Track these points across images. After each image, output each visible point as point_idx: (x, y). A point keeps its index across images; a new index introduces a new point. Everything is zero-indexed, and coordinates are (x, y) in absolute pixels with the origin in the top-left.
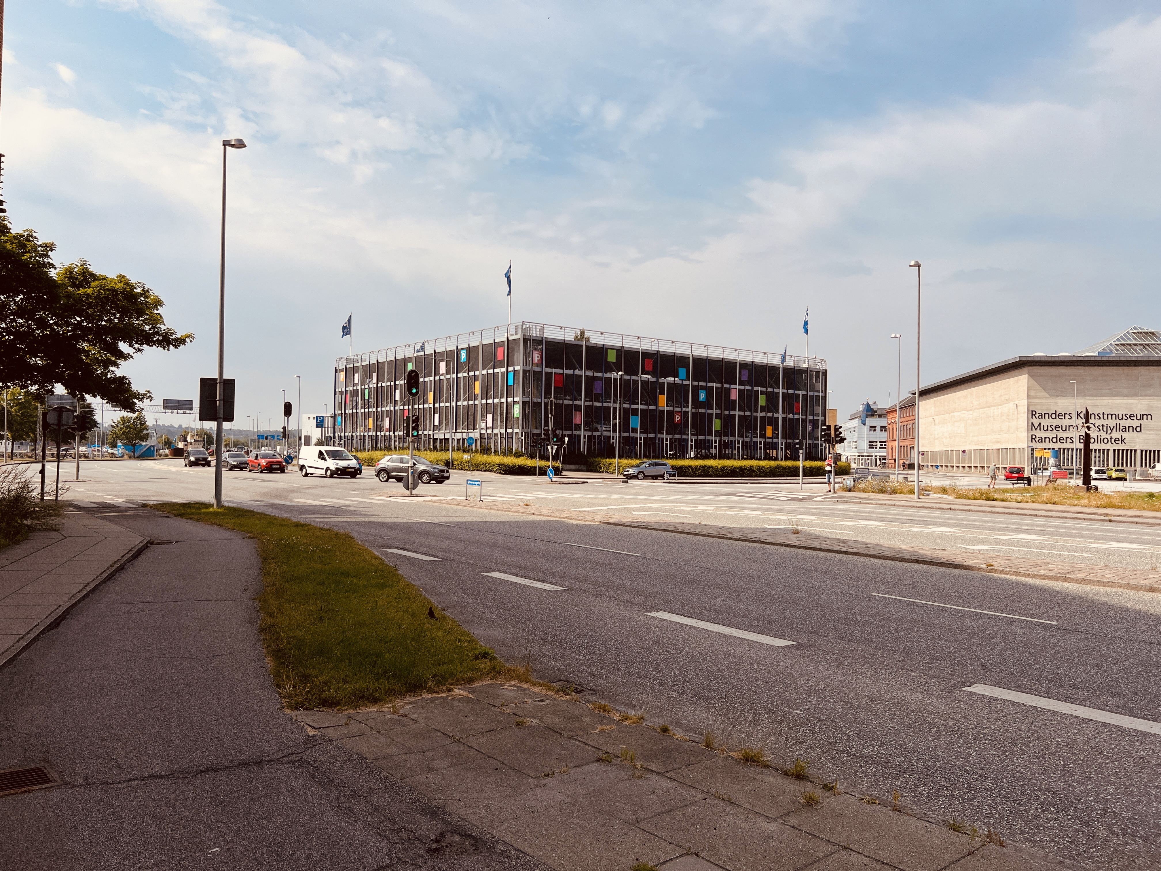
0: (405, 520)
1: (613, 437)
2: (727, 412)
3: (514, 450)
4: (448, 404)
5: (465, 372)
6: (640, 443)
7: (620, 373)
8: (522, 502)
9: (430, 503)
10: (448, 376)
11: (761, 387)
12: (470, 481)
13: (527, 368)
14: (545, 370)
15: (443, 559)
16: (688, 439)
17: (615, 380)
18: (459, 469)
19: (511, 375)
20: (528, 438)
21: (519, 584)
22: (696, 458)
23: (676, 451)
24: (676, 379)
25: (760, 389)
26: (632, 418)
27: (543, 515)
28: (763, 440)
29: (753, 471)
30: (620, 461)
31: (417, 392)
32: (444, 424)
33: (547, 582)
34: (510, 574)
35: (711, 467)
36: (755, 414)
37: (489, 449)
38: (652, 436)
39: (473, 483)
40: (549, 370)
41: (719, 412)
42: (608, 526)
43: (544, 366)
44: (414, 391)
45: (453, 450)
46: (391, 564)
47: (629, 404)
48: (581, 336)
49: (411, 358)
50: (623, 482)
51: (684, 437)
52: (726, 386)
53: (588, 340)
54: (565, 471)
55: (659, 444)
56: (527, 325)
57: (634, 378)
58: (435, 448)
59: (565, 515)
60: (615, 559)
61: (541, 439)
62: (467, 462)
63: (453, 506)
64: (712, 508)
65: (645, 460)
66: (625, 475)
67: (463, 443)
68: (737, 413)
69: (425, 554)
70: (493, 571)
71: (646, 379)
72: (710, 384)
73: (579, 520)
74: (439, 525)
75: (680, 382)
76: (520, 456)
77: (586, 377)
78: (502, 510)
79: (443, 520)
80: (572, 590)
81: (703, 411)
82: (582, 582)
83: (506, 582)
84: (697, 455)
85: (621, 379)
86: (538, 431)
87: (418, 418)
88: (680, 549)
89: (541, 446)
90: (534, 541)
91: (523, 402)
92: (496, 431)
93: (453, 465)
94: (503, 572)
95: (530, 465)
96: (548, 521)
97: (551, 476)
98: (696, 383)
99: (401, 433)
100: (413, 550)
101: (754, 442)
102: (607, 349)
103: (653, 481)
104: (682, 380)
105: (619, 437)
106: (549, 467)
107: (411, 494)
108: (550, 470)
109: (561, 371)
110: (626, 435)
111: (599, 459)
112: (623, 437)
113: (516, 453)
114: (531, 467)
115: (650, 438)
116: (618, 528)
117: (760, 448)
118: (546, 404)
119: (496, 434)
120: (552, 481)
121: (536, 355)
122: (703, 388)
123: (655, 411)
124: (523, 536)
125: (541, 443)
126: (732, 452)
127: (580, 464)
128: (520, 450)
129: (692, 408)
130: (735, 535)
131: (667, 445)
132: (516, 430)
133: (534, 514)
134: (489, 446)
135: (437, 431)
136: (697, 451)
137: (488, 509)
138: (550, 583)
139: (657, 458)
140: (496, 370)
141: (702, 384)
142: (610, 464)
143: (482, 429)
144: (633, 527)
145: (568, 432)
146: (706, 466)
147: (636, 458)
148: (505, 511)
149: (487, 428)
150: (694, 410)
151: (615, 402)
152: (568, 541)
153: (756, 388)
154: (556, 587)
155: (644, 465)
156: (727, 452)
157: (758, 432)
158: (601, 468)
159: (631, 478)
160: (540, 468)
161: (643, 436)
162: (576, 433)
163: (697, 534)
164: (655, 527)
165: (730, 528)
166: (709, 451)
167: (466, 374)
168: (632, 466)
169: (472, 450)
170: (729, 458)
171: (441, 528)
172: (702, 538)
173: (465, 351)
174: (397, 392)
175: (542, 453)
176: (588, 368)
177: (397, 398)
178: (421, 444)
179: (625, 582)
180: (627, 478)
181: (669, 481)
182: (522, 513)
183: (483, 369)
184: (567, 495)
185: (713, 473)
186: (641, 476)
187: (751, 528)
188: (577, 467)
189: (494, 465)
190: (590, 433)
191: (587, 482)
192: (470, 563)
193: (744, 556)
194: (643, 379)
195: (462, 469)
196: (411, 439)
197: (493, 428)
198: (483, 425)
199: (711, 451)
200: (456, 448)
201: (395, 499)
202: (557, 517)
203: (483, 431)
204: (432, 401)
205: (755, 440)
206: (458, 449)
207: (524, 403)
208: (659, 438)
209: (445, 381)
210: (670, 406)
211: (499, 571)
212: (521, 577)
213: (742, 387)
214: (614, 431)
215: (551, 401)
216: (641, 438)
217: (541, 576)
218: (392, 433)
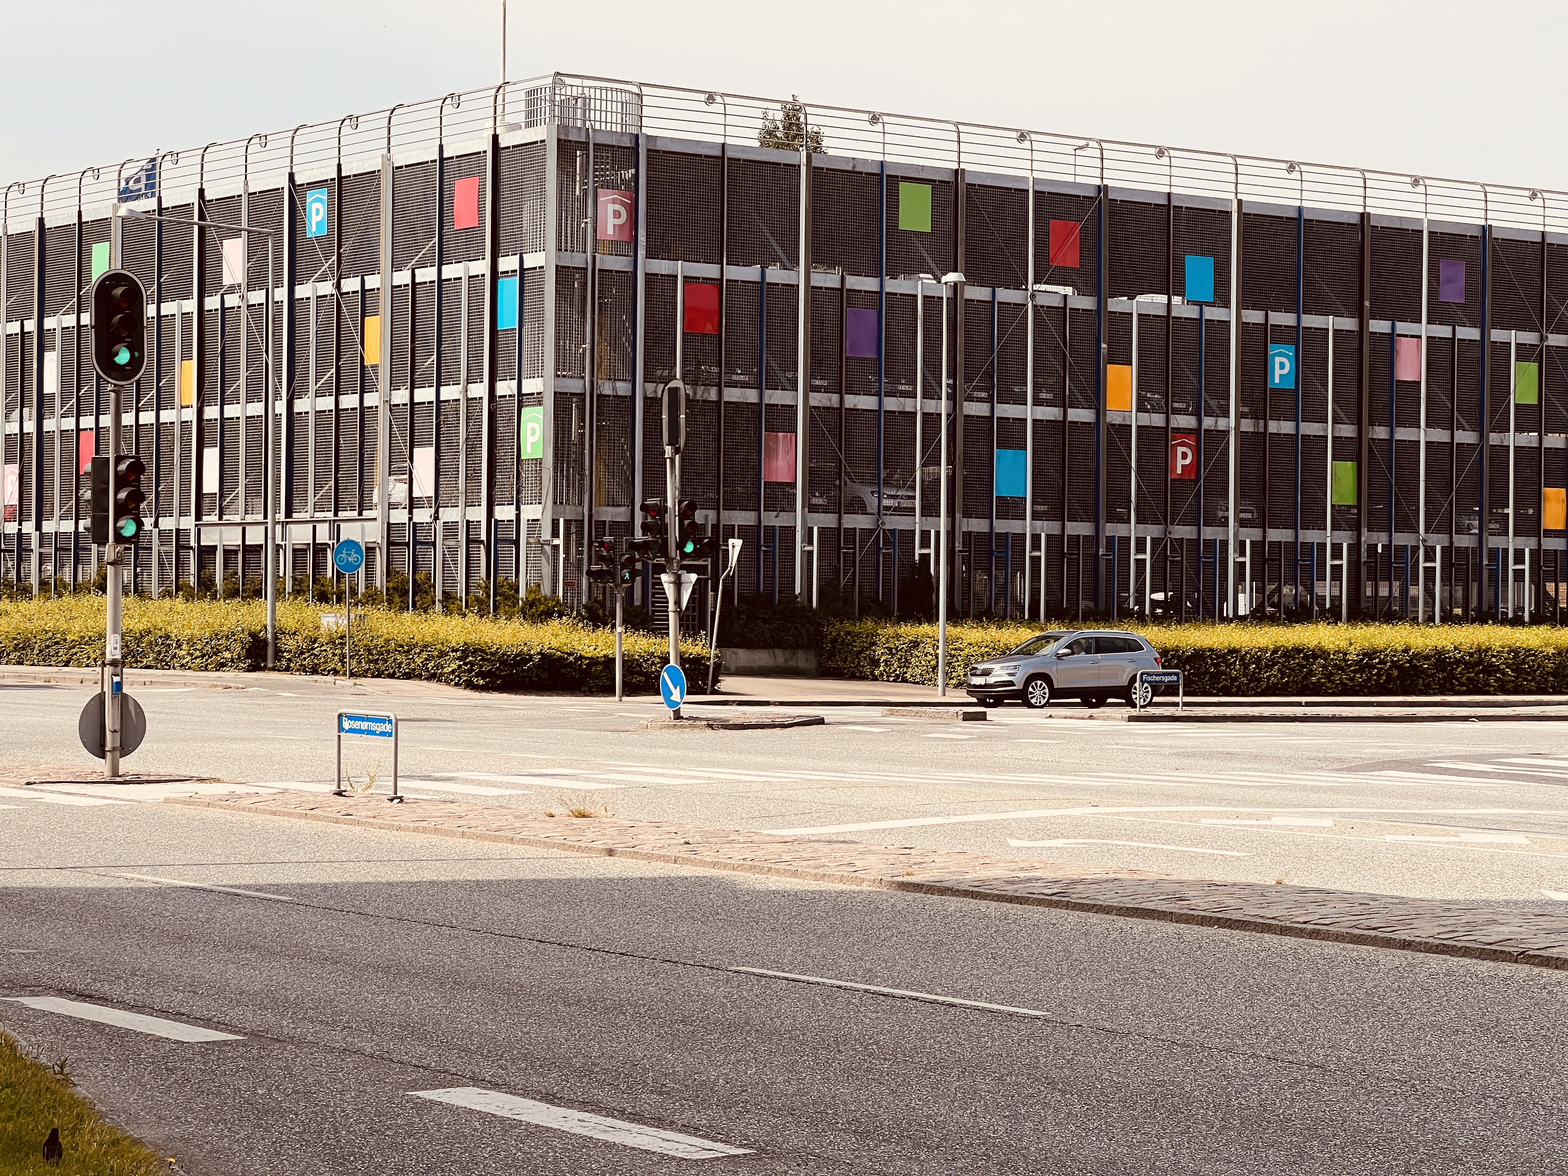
0: (91, 881)
1: (925, 535)
2: (1381, 432)
3: (522, 594)
4: (256, 409)
5: (323, 279)
6: (1035, 561)
7: (952, 277)
8: (562, 802)
9: (191, 811)
10: (257, 297)
11: (1519, 328)
12: (351, 718)
13: (576, 260)
14: (647, 266)
15: (254, 1035)
16: (1225, 544)
17: (932, 302)
18: (303, 669)
19: (509, 289)
20: (580, 544)
21: (562, 1135)
22: (1258, 616)
23: (1178, 590)
24: (1176, 300)
25: (1513, 337)
26: (1003, 459)
27: (648, 857)
28: (1528, 545)
29: (1490, 670)
30: (956, 631)
31: (135, 363)
32: (241, 489)
33: (672, 1126)
34: (526, 1093)
35: (1319, 653)
36: (1494, 438)
37: (423, 589)
38: (1080, 528)
39: (364, 725)
40: (662, 267)
41: (1348, 431)
42: (910, 896)
43: (641, 252)
44: (123, 357)
45: (279, 593)
46: (43, 1060)
47: (990, 400)
48: (788, 127)
49: (104, 222)
50: (968, 717)
51: (1209, 533)
52: (1380, 326)
53: (815, 143)
54: (730, 674)
55: (1109, 563)
56: (572, 88)
57: (1005, 295)
58: (206, 586)
59: (737, 854)
60: (943, 1028)
61: (633, 546)
62: (337, 641)
63: (285, 822)
64: (1328, 822)
65: (1054, 628)
66: (973, 690)
67: (319, 566)
68: (1423, 435)
69: (178, 1016)
70: (454, 1080)
71: (1056, 302)
72: (1310, 321)
73: (795, 874)
74: (232, 896)
75: (1192, 312)
76: (546, 615)
77: (813, 292)
78: (481, 837)
79: (247, 876)
80: (775, 1156)
81: (1286, 427)
82: (813, 1124)
83: (508, 1125)
84: (1261, 606)
85: (953, 301)
86: (619, 514)
87: (137, 468)
88: (1203, 989)
89: (634, 574)
90: (614, 960)
91: (560, 397)
92: (448, 515)
93: (278, 653)
94: (495, 1086)
95: (589, 652)
96: (669, 882)
97: (676, 696)
98: (1254, 316)
99: (68, 526)
100: (129, 998)
101: (1493, 552)
102: (894, 180)
103: (1087, 711)
104: (1200, 304)
105: (951, 535)
106: (665, 660)
107: (115, 772)
108: (672, 672)
109: (710, 271)
110: (978, 525)
111: (869, 624)
112: (967, 535)
113: (531, 604)
114: (594, 661)
115: (1075, 540)
116: (953, 903)
117: (1519, 575)
118: (652, 404)
119: (450, 529)
120: (677, 716)
121: (611, 207)
122: (1284, 335)
123: (1093, 427)
124: (573, 940)
125: (632, 561)
126: (1404, 591)
127: (794, 647)
128: (546, 590)
129: (1240, 416)
130: (1425, 931)
131: (1141, 563)
132: (530, 512)
133: (611, 852)
134: (420, 576)
135: (214, 518)
136: (1261, 590)
137: (425, 830)
138: (685, 1129)
139: (1104, 617)
140: (450, 271)
141: (1282, 319)
142: (915, 644)
143: (392, 506)
144: (1011, 900)
145: (742, 518)
146: (1298, 650)
147: (1019, 621)
148: (495, 839)
149: (413, 503)
150: (1247, 425)
151: (930, 393)
152: (750, 957)
153: (1497, 335)
154: (708, 1144)
155: (1050, 649)
156: (1384, 592)
157: (1510, 511)
158: (876, 663)
159: (998, 701)
160: (631, 665)
161: (1047, 528)
162: (771, 519)
163: (1266, 928)
164: (1102, 900)
165: (1403, 901)
166: (1310, 590)
167: (327, 288)
168: (1004, 653)
169: (354, 592)
170: (1390, 617)
171: (240, 911)
172: (1290, 941)
173: (322, 194)
174: (52, 360)
175: (637, 602)
176: (818, 258)
177: (51, 385)
178: (147, 567)
179: (983, 1123)
180: (982, 703)
181: (1152, 711)
182: (563, 846)
183: (396, 266)
184: (745, 775)
185: (1329, 676)
186: (1039, 693)
187: (1487, 903)
188: (780, 657)
189: (442, 654)
190: (829, 520)
191: (820, 721)
192: (360, 1052)
193: (1462, 1015)
194: (1042, 300)
195: (314, 671)
196: (110, 551)
197: (437, 502)
198: (399, 492)
199: (1318, 590)
200: (289, 587)
201: (51, 796)
202: (703, 863)
203: (400, 516)
204: (192, 397)
205: (1494, 542)
206: (299, 591)
207: (562, 401)
208: (1110, 540)
209: (244, 312)
210: (1154, 411)
211: (476, 1081)
212: (570, 1104)
213: (1444, 331)
214: (930, 509)
215: (674, 392)
216: (1036, 538)
217: (649, 1102)
218: (29, 527)
